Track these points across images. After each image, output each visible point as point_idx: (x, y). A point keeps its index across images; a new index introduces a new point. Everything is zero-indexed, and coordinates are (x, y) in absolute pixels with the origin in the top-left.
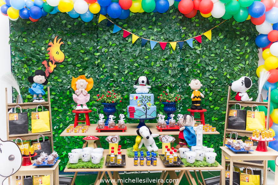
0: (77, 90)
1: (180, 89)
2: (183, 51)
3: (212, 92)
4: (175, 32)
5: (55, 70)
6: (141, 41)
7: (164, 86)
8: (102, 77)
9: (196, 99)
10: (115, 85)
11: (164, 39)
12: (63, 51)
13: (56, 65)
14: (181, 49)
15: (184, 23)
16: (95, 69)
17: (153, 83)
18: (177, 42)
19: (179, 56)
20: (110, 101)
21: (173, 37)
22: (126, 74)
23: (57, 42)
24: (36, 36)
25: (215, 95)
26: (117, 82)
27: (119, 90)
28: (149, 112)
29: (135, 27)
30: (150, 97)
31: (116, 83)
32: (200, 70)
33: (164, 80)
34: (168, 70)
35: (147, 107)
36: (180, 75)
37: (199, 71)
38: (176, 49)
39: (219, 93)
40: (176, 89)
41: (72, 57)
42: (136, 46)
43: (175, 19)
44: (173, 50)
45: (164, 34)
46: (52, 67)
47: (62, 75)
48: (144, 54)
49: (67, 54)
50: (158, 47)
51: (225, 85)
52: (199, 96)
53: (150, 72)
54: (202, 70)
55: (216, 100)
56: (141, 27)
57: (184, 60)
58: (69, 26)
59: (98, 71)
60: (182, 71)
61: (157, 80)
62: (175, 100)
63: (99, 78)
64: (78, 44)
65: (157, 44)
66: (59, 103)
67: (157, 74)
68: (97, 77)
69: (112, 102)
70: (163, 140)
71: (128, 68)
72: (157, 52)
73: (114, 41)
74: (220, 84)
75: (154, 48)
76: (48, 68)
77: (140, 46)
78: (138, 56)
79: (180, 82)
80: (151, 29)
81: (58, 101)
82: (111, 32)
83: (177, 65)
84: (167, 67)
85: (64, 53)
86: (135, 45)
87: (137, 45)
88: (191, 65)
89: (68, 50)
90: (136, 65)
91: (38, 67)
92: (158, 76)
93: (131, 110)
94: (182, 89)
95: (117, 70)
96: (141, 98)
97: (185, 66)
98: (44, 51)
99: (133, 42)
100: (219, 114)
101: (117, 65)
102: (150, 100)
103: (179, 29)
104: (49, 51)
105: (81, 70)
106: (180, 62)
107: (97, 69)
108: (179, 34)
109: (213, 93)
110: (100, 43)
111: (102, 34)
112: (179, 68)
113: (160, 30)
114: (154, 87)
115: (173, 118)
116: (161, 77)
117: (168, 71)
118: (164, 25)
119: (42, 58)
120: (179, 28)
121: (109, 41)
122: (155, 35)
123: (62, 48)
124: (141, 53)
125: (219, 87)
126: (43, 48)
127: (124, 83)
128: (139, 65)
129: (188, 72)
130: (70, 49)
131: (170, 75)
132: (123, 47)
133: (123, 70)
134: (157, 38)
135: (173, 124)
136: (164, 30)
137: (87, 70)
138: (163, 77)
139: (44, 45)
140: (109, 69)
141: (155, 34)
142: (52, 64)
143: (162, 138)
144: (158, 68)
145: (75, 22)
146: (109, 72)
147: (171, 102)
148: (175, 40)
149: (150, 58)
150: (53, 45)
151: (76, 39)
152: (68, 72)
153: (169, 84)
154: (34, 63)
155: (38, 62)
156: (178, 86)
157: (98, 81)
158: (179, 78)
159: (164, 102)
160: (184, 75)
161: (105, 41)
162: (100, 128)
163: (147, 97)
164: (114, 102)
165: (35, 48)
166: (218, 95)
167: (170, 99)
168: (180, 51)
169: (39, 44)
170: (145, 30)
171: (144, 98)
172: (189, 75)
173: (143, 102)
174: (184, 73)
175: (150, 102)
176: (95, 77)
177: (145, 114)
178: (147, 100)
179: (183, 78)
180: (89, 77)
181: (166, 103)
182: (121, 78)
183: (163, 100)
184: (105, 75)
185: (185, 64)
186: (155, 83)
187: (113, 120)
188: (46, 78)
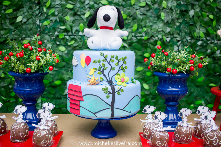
1: (178, 47)
7: (152, 41)
8: (46, 23)
10: (67, 37)
16: (34, 10)
17: (133, 34)
20: (22, 67)
26: (72, 33)
27: (76, 45)
28: (120, 101)
30: (124, 60)
31: (70, 33)
32: (213, 14)
33: (151, 29)
34: (159, 12)
35: (116, 88)
36: (180, 21)
37: (211, 17)
40: (172, 46)
53: (129, 16)
54: (217, 14)
59: (39, 13)
60: (184, 15)
61: (140, 30)
62: (188, 69)
63: (41, 24)
67: (140, 19)
68: (38, 22)
69: (25, 69)
71: (90, 8)
79: (179, 34)
83: (175, 4)
84: (158, 8)
88: (199, 6)
92: (143, 23)
93: (73, 93)
94: (182, 46)
95: (72, 12)
96: (99, 62)
97: (189, 6)
101: (71, 3)
102: (126, 68)
105: (10, 11)
107: (38, 10)
112: (179, 10)
114: (136, 42)
116: (148, 24)
117: (160, 15)
129: (193, 16)
131: (163, 21)
133: (81, 11)
135: (187, 137)
137: (20, 12)
138: (151, 24)
140: (57, 9)
144: (142, 9)
146: (57, 15)
147: (178, 73)
153: (160, 36)
156: (175, 40)
157: (39, 29)
158: (177, 27)
159: (159, 71)
160: (186, 23)
164: (32, 71)
171: (109, 62)
172: (194, 22)
173: (105, 73)
174: (186, 19)
175: (124, 72)
176: (34, 23)
177: (110, 107)
178: (115, 66)
179: (185, 28)
180: (25, 23)
181: (164, 74)
182: (79, 25)
183: (157, 66)
184: (51, 20)
185: (188, 4)
186: (137, 34)
187: (23, 121)
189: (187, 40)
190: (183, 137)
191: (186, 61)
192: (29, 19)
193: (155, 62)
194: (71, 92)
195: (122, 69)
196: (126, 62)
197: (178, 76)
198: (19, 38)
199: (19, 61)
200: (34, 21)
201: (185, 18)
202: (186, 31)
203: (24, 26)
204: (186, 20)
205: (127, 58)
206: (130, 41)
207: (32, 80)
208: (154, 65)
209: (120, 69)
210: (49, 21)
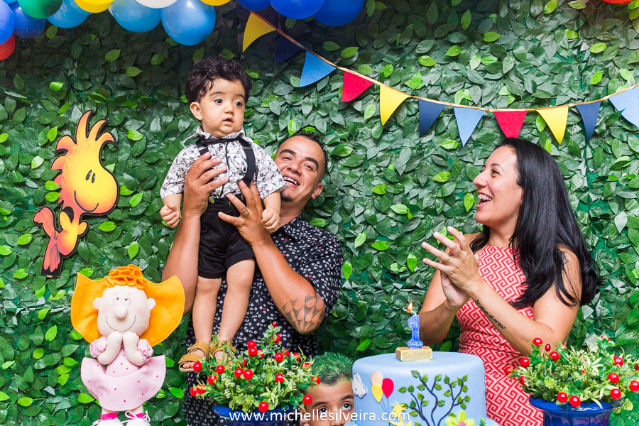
1: (594, 307)
2: (599, 140)
4: (560, 65)
5: (82, 244)
6: (418, 111)
11: (513, 99)
12: (111, 167)
13: (84, 226)
14: (588, 135)
15: (598, 27)
18: (571, 105)
19: (582, 166)
20: (250, 400)
21: (548, 88)
22: (360, 248)
23: (87, 137)
24: (10, 116)
29: (389, 58)
30: (461, 383)
36: (593, 241)
38: (567, 136)
41: (146, 190)
42: (399, 132)
43: (553, 13)
44: (554, 141)
45: (513, 77)
46: (72, 231)
47: (110, 261)
48: (433, 162)
49: (127, 176)
50: (491, 131)
56: (414, 57)
57: (603, 179)
58: (133, 72)
60: (601, 228)
62: (608, 394)
64: (167, 136)
65: (484, 118)
69: (258, 404)
71: (366, 223)
72: (484, 150)
73: (306, 118)
75: (474, 137)
76: (56, 238)
77: (412, 132)
78: (405, 173)
80: (456, 59)
82: (296, 82)
83: (576, 202)
85: (114, 174)
86: (394, 127)
87: (400, 127)
89: (132, 162)
90: (399, 208)
91: (21, 233)
94: (603, 304)
97: (611, 204)
98: (42, 170)
99: (385, 116)
102: (467, 399)
103: (575, 52)
104: (60, 172)
106: (587, 189)
108: (577, 72)
110: (252, 129)
111: (259, 91)
112: (586, 215)
113: (495, 59)
118: (510, 39)
119: (32, 197)
120: (574, 48)
121: (288, 117)
122: (473, 84)
123: (108, 158)
124: (417, 162)
126: (38, 161)
127: (354, 285)
128: (413, 209)
129: (626, 228)
130: (138, 157)
132: (343, 140)
133: (346, 233)
134: (485, 94)
136: (512, 59)
139: (43, 147)
141: (476, 81)
142: (71, 220)
145: (153, 54)
147: (585, 404)
148: (560, 99)
149: (459, 179)
150: (75, 147)
151: (161, 120)
152: (132, 249)
154: (6, 218)
155: (18, 216)
159: (540, 397)
160: (609, 246)
161: (270, 118)
163: (447, 380)
164: (271, 407)
165: (9, 161)
167: (582, 387)
168: (584, 143)
169: (23, 146)
170: (430, 67)
171: (430, 389)
172: (631, 242)
173: (424, 414)
174: (607, 237)
175: (464, 408)
178: (444, 398)
179: (606, 258)
181: (552, 405)
183: (535, 387)
185: (609, 199)
188: (49, 276)
189: (617, 290)
191: (602, 373)
193: (530, 377)
195: (460, 402)
196: (466, 388)
197: (585, 409)
199: (239, 384)
201: (605, 234)
202: (612, 266)
204: (606, 239)
205: (468, 377)
208: (528, 385)
209: (456, 403)
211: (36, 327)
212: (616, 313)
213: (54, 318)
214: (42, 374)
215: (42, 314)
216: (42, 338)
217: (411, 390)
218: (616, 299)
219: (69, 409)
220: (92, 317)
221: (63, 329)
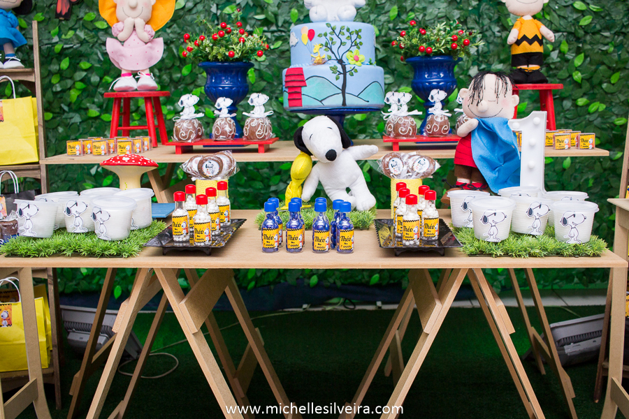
0: (120, 23)
3: (583, 55)
8: (228, 10)
9: (525, 48)
10: (269, 35)
17: (391, 25)
20: (222, 50)
25: (591, 63)
26: (277, 26)
28: (354, 84)
30: (357, 32)
31: (273, 28)
33: (425, 15)
35: (348, 68)
39: (604, 57)
51: (624, 30)
52: (536, 38)
55: (595, 81)
61: (404, 17)
62: (449, 46)
63: (219, 12)
66: (102, 95)
68: (214, 9)
69: (227, 54)
70: (392, 170)
74: (608, 28)
79: (477, 23)
81: (101, 90)
92: (408, 4)
93: (293, 78)
96: (326, 35)
100: (604, 126)
102: (361, 43)
109: (586, 57)
115: (438, 105)
116: (417, 5)
125: (606, 37)
135: (441, 127)
138: (423, 5)
143: (391, 162)
147: (436, 53)
158: (474, 8)
159: (411, 56)
162: (180, 139)
163: (348, 30)
164: (236, 56)
166: (603, 63)
167: (433, 43)
171: (337, 34)
173: (333, 50)
175: (359, 48)
176: (206, 10)
177: (341, 91)
178: (346, 41)
179: (489, 9)
180: (190, 10)
181: (416, 58)
182: (289, 12)
183: (408, 48)
184: (239, 4)
186: (398, 25)
187: (229, 115)
188: (61, 18)
189: (494, 33)
190: (436, 127)
192: (198, 3)
193: (405, 42)
194: (289, 79)
195: (356, 44)
196: (360, 36)
197: (437, 58)
198: (179, 40)
200: (206, 7)
202: (492, 15)
203: (189, 18)
206: (384, 38)
207: (232, 72)
208: (404, 47)
209: (353, 44)
210: (234, 5)
211: (52, 59)
212: (493, 51)
213: (67, 52)
214: (59, 96)
215: (58, 48)
216: (58, 68)
217: (325, 35)
218: (493, 41)
219: (80, 123)
220: (113, 9)
221: (73, 61)
